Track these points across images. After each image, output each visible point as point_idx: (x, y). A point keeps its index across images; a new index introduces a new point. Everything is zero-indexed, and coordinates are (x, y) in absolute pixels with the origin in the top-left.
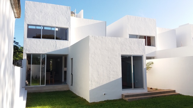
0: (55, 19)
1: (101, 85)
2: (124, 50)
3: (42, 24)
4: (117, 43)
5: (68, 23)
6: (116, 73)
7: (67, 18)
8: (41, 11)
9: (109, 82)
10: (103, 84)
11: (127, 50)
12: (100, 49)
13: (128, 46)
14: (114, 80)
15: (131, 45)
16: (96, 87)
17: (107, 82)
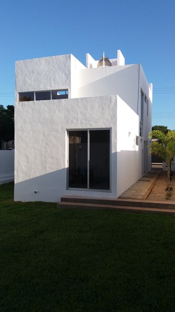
0: (50, 78)
1: (31, 177)
2: (72, 121)
3: (34, 89)
4: (59, 109)
5: (68, 81)
6: (55, 160)
7: (66, 74)
8: (33, 72)
9: (44, 174)
10: (34, 176)
11: (78, 121)
12: (30, 122)
13: (79, 113)
14: (51, 171)
15: (87, 109)
16: (24, 180)
17: (41, 174)
